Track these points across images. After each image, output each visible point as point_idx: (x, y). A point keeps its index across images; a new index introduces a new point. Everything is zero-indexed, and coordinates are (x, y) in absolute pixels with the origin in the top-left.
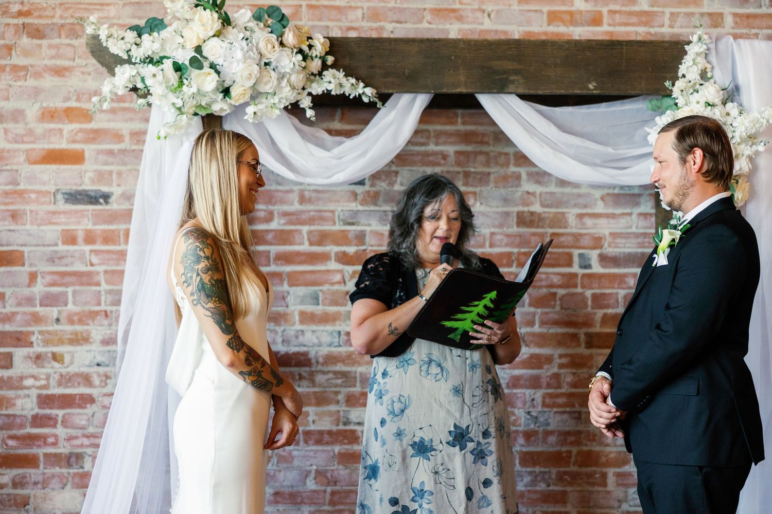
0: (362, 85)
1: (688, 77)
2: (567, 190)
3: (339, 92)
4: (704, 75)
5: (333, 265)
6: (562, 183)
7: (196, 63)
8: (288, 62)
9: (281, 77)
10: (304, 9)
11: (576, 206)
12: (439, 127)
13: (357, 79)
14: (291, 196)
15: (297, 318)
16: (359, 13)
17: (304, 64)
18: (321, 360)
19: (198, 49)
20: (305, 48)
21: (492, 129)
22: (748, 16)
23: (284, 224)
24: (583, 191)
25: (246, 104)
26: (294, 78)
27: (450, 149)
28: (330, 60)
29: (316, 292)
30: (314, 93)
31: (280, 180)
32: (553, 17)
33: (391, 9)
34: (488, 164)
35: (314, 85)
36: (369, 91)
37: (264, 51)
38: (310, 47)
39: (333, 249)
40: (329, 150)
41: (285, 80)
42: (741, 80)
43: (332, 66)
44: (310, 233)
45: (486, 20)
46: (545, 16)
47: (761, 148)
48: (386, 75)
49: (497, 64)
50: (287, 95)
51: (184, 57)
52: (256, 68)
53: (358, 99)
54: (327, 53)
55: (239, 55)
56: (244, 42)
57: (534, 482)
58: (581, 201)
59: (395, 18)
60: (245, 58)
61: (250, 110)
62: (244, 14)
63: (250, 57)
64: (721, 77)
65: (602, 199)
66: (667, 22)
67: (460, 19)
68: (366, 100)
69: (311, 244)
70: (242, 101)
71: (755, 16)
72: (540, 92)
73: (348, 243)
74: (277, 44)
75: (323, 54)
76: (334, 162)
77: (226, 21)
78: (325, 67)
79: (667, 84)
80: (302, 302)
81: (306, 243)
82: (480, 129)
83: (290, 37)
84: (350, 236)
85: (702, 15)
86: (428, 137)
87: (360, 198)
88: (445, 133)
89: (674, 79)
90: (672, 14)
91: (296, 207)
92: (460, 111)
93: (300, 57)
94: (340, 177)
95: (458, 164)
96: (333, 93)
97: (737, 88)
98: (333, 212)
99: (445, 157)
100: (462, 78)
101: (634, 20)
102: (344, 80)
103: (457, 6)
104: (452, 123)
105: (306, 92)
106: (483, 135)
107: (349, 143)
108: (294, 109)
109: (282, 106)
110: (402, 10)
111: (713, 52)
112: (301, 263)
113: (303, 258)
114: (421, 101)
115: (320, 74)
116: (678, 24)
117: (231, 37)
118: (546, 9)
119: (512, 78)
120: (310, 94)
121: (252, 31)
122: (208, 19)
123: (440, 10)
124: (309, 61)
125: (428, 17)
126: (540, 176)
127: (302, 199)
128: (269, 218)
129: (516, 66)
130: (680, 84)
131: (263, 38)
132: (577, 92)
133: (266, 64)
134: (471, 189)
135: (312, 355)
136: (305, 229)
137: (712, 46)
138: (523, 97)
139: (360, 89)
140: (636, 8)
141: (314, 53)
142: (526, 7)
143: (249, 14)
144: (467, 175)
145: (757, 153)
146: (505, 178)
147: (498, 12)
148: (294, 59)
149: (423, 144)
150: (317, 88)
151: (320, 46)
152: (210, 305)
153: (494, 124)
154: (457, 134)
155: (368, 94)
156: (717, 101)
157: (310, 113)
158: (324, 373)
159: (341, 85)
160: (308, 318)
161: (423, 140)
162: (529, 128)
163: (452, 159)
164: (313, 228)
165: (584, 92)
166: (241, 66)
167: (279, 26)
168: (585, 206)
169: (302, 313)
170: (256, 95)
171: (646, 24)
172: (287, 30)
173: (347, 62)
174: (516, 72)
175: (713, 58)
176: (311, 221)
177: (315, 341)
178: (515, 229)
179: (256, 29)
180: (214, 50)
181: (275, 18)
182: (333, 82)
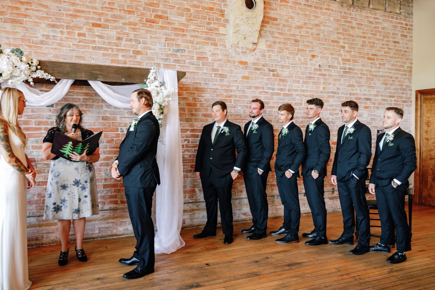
0: (50, 75)
1: (151, 79)
2: (117, 110)
3: (42, 77)
4: (155, 78)
6: (116, 108)
8: (24, 66)
9: (21, 71)
10: (33, 53)
11: (119, 115)
12: (78, 91)
13: (49, 74)
14: (28, 110)
15: (31, 147)
16: (52, 55)
17: (29, 67)
18: (39, 160)
20: (30, 63)
21: (94, 92)
22: (167, 65)
23: (27, 119)
24: (121, 110)
25: (8, 79)
26: (26, 72)
27: (81, 97)
28: (39, 67)
29: (37, 139)
30: (33, 77)
32: (113, 61)
33: (62, 55)
34: (93, 102)
35: (33, 75)
36: (52, 77)
37: (14, 62)
38: (32, 63)
40: (39, 95)
41: (23, 73)
42: (165, 81)
43: (40, 69)
44: (35, 121)
45: (92, 60)
46: (110, 61)
47: (170, 99)
48: (59, 73)
49: (94, 72)
50: (24, 77)
52: (11, 68)
53: (49, 80)
54: (38, 65)
55: (5, 63)
56: (7, 59)
57: (107, 193)
58: (121, 113)
59: (63, 58)
60: (8, 64)
61: (10, 81)
62: (7, 50)
63: (9, 64)
64: (160, 79)
65: (127, 113)
66: (145, 65)
67: (84, 59)
68: (51, 80)
69: (36, 125)
70: (7, 78)
71: (169, 65)
72: (108, 81)
73: (48, 125)
74: (19, 61)
75: (37, 65)
76: (41, 99)
78: (37, 69)
79: (145, 80)
80: (32, 143)
81: (34, 125)
82: (91, 92)
83: (24, 59)
84: (49, 122)
85: (155, 63)
86: (74, 94)
87: (52, 111)
88: (80, 93)
89: (147, 79)
90: (147, 63)
91: (30, 113)
92: (84, 86)
93: (28, 65)
94: (43, 104)
95: (84, 102)
96: (40, 77)
97: (164, 83)
98: (43, 115)
99: (80, 100)
100: (83, 75)
101: (136, 63)
102: (44, 74)
103: (83, 56)
104: (82, 90)
105: (31, 77)
106: (92, 94)
107: (46, 93)
109: (22, 81)
110: (66, 56)
111: (158, 73)
112: (32, 131)
113: (33, 129)
114: (70, 82)
115: (35, 71)
116: (148, 65)
117: (2, 57)
118: (110, 59)
119: (99, 76)
120: (32, 77)
121: (11, 56)
123: (78, 56)
124: (31, 67)
125: (74, 58)
126: (109, 106)
127: (32, 111)
129: (100, 73)
130: (148, 80)
131: (14, 58)
132: (119, 81)
133: (16, 67)
134: (88, 109)
135: (36, 159)
136: (33, 120)
137: (157, 70)
138: (103, 82)
139: (49, 77)
140: (136, 60)
141: (33, 64)
142: (104, 58)
143: (9, 50)
144: (86, 105)
145: (169, 100)
146: (98, 106)
147: (96, 58)
148: (25, 66)
149: (73, 96)
150: (35, 76)
151: (35, 63)
152: (3, 143)
153: (94, 90)
154: (83, 93)
155: (52, 78)
156: (159, 86)
157: (32, 83)
158: (40, 164)
159: (43, 75)
161: (72, 95)
162: (104, 91)
163: (82, 100)
164: (36, 120)
165: (121, 82)
166: (6, 66)
167: (20, 55)
168: (122, 115)
169: (32, 146)
170: (12, 77)
171: (139, 65)
172: (23, 56)
173: (45, 68)
174: (100, 75)
175: (158, 74)
176: (36, 118)
177: (37, 154)
178: (101, 121)
179: (12, 55)
181: (19, 52)
182: (40, 74)
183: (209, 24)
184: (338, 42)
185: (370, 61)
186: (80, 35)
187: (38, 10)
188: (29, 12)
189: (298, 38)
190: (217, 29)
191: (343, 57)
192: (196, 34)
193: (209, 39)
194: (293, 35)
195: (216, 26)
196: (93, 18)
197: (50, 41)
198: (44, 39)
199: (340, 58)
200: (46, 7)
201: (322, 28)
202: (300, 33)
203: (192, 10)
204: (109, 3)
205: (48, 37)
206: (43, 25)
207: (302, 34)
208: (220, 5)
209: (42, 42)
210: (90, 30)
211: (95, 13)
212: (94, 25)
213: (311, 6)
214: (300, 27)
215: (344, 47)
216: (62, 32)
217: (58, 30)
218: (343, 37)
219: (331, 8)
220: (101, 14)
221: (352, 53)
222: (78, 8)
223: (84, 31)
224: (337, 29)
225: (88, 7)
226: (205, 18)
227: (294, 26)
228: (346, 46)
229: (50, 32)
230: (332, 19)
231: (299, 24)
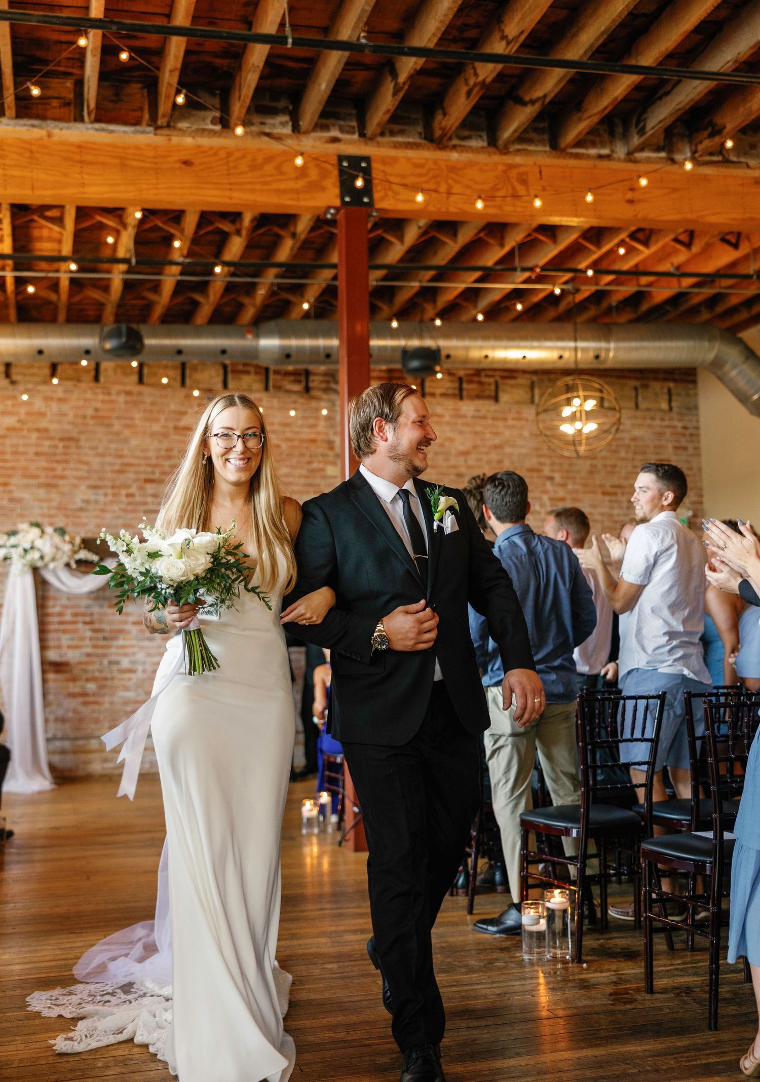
0: (94, 555)
3: (85, 558)
5: (80, 626)
7: (32, 548)
8: (66, 547)
13: (92, 553)
17: (72, 548)
19: (33, 543)
20: (73, 542)
25: (50, 563)
26: (68, 553)
28: (82, 546)
30: (76, 559)
31: (58, 590)
35: (76, 556)
37: (57, 543)
38: (75, 541)
39: (80, 619)
40: (80, 580)
41: (65, 554)
50: (65, 559)
51: (28, 546)
52: (54, 549)
54: (81, 543)
55: (48, 545)
56: (50, 540)
60: (50, 546)
62: (50, 530)
63: (52, 545)
70: (48, 562)
74: (62, 541)
75: (79, 544)
76: (82, 584)
77: (43, 532)
78: (80, 549)
83: (67, 538)
91: (66, 602)
93: (71, 545)
94: (84, 590)
96: (83, 559)
98: (81, 604)
102: (87, 554)
105: (72, 558)
108: (68, 565)
109: (64, 564)
115: (78, 551)
117: (45, 538)
121: (53, 536)
122: (36, 531)
124: (74, 546)
127: (69, 599)
128: (54, 606)
131: (57, 539)
133: (58, 548)
136: (69, 611)
139: (93, 557)
141: (76, 543)
143: (52, 530)
148: (68, 546)
151: (78, 541)
157: (74, 566)
159: (86, 556)
160: (69, 647)
164: (72, 611)
166: (49, 549)
167: (63, 534)
170: (53, 559)
172: (66, 535)
173: (88, 546)
180: (39, 543)
181: (61, 531)
182: (83, 555)
183: (310, 463)
184: (538, 471)
185: (607, 498)
186: (128, 495)
187: (77, 469)
188: (67, 473)
189: (463, 470)
190: (322, 470)
191: (552, 494)
192: (291, 479)
193: (310, 485)
194: (454, 467)
195: (321, 466)
196: (145, 472)
197: (91, 507)
198: (84, 505)
199: (545, 498)
200: (87, 463)
201: (508, 450)
202: (466, 461)
203: (284, 446)
204: (167, 450)
205: (88, 502)
206: (83, 488)
207: (471, 462)
208: (327, 434)
209: (81, 509)
210: (141, 488)
211: (147, 465)
212: (148, 481)
213: (485, 418)
214: (466, 453)
215: (551, 479)
216: (106, 495)
217: (101, 492)
218: (548, 461)
219: (525, 415)
220: (155, 466)
221: (570, 487)
222: (126, 460)
223: (133, 490)
224: (537, 449)
225: (138, 458)
226: (303, 455)
227: (453, 451)
228: (557, 477)
229: (91, 495)
230: (526, 433)
231: (462, 448)
